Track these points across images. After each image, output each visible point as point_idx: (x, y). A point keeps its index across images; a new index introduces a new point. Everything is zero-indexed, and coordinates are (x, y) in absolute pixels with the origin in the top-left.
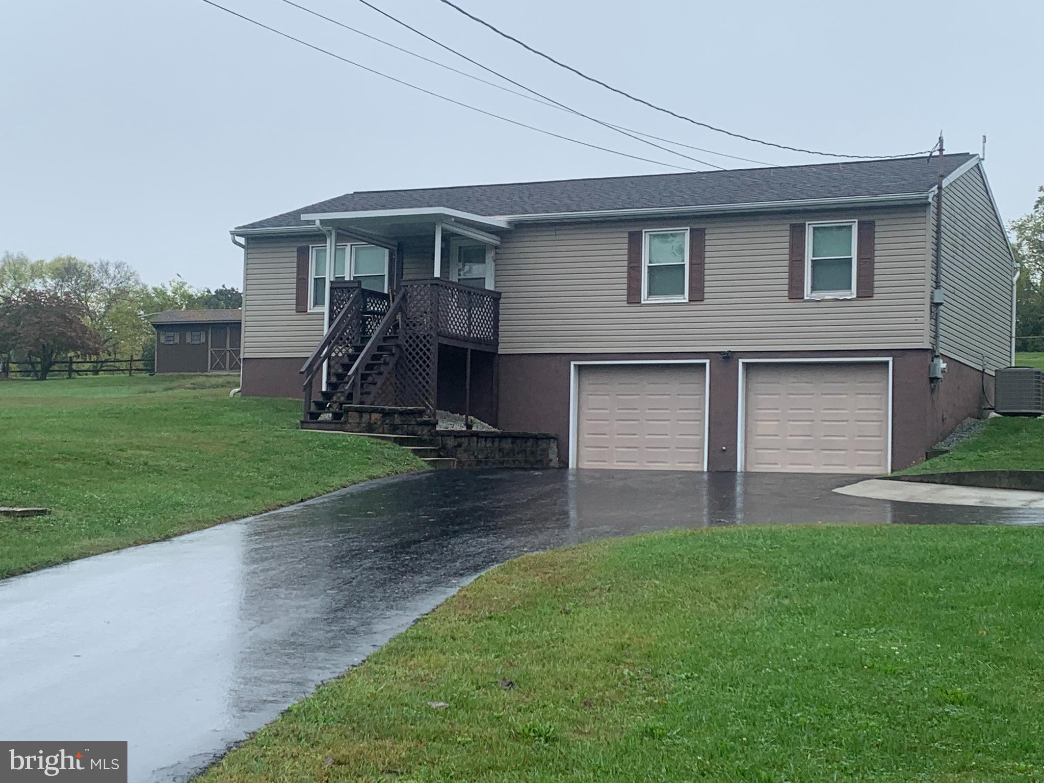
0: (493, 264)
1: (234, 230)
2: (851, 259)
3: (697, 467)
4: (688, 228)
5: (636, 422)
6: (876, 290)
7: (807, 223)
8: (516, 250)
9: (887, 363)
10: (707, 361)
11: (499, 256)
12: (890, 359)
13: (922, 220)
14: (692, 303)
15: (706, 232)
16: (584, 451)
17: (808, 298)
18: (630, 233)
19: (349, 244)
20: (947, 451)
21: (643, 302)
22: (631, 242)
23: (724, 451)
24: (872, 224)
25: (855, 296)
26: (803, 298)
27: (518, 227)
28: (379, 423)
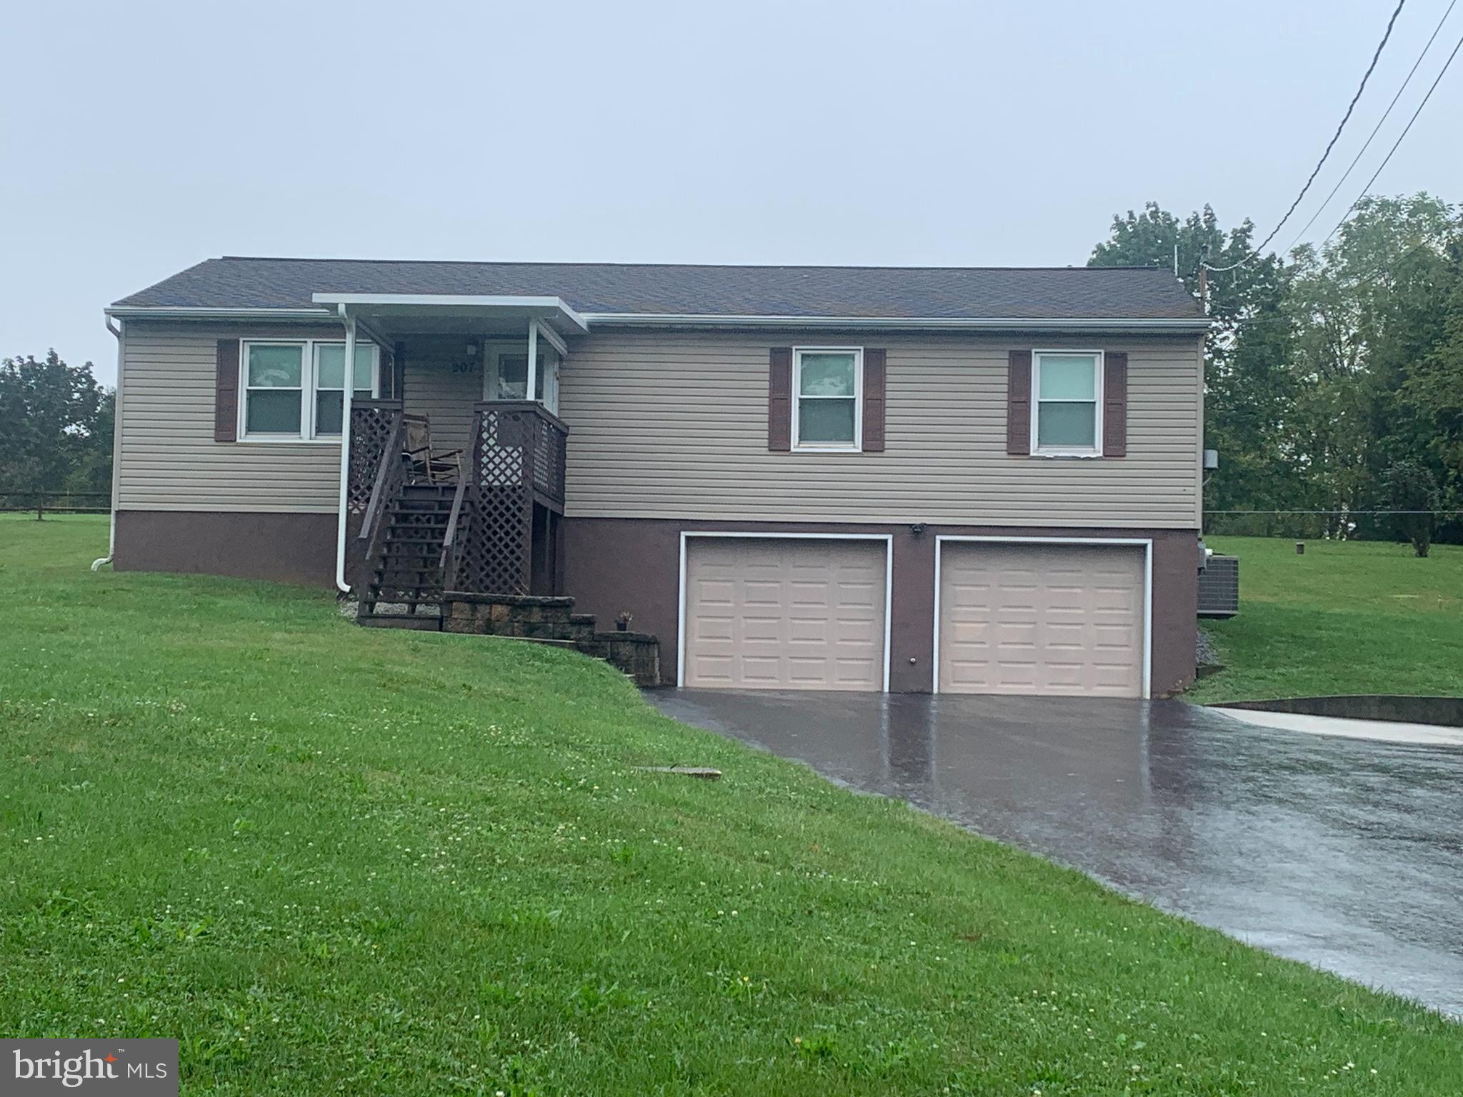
0: (556, 383)
1: (109, 306)
2: (1094, 403)
3: (866, 686)
4: (862, 348)
5: (775, 621)
6: (1129, 448)
7: (1033, 351)
8: (591, 365)
9: (1144, 547)
10: (889, 537)
11: (566, 372)
12: (1149, 542)
13: (1193, 356)
14: (866, 454)
15: (888, 352)
16: (694, 661)
17: (1035, 454)
18: (771, 349)
19: (310, 341)
20: (1222, 668)
21: (793, 450)
22: (773, 363)
23: (913, 663)
24: (1123, 356)
25: (1101, 454)
26: (1028, 454)
27: (597, 329)
28: (506, 619)
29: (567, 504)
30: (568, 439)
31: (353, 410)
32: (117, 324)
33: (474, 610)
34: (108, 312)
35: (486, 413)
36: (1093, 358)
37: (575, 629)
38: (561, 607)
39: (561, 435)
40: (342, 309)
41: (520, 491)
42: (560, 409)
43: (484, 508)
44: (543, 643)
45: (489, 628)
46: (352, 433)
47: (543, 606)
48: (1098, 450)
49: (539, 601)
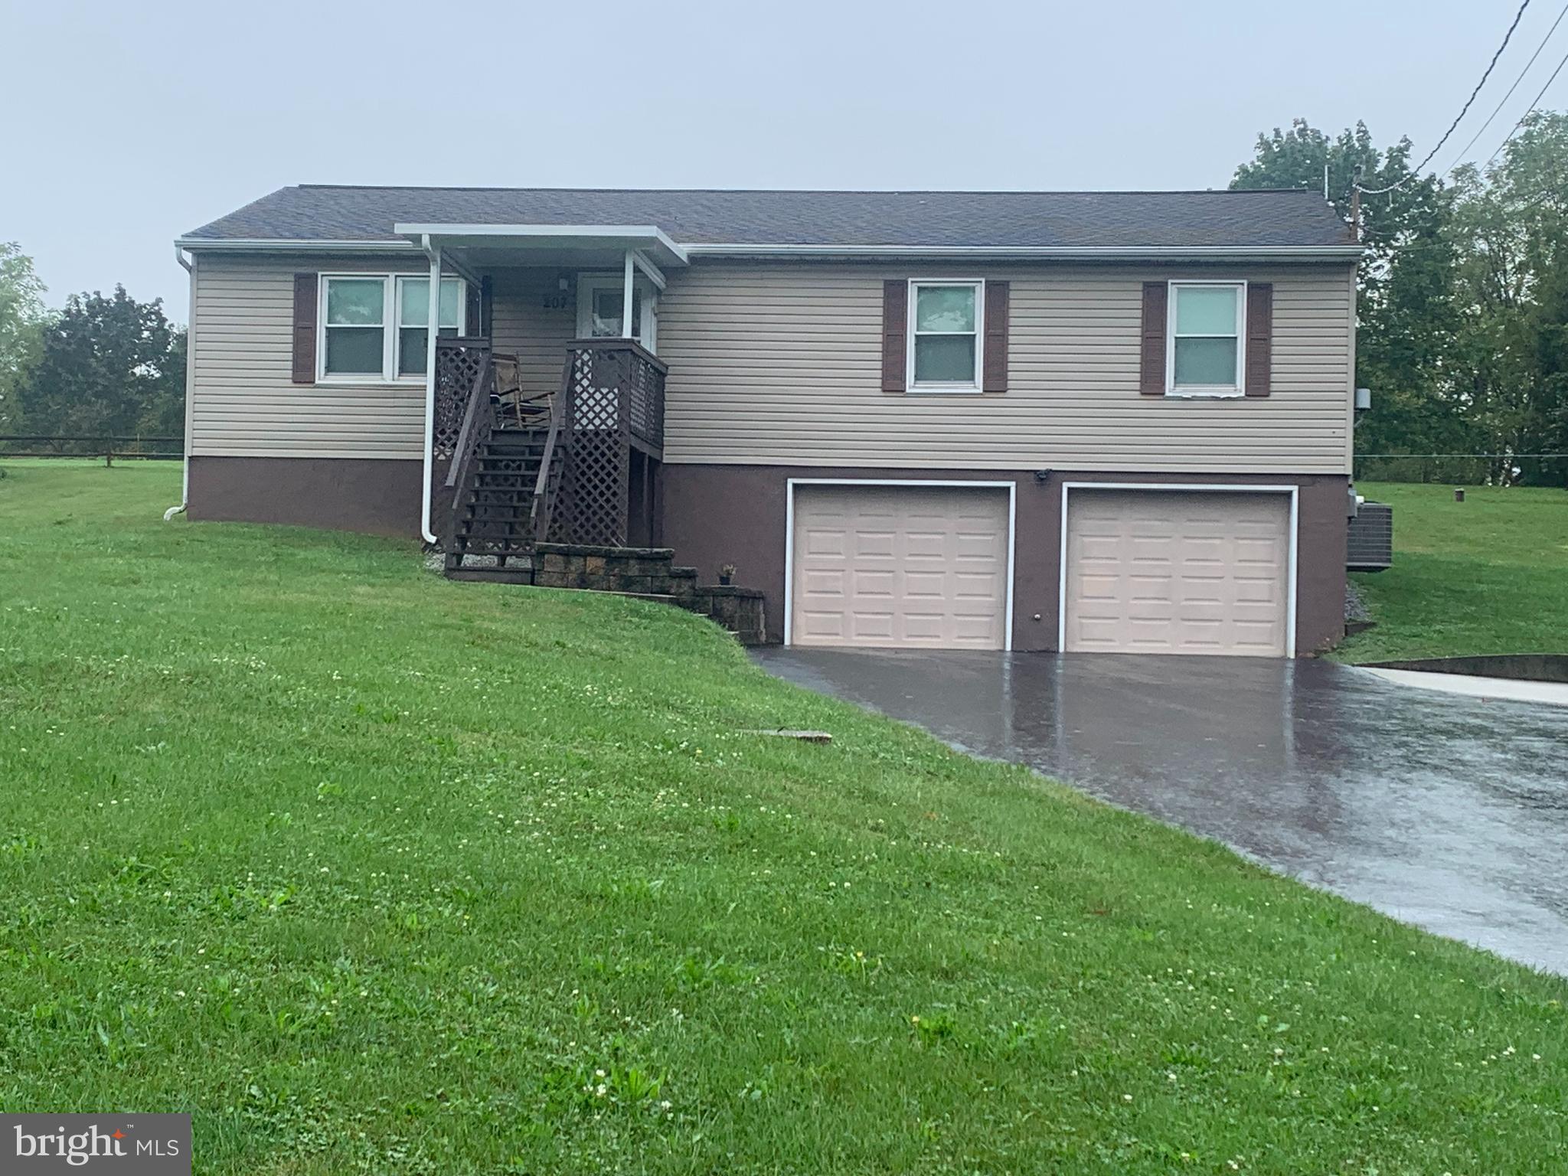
0: (654, 319)
1: (179, 238)
2: (1236, 338)
3: (986, 644)
4: (983, 280)
5: (889, 575)
6: (1274, 386)
7: (1170, 281)
8: (691, 300)
9: (1289, 494)
10: (1012, 485)
11: (663, 308)
12: (1295, 489)
13: (1344, 286)
14: (987, 395)
15: (1012, 286)
16: (801, 618)
17: (1171, 394)
18: (886, 281)
19: (392, 275)
20: (1373, 625)
21: (908, 390)
22: (887, 297)
23: (1037, 619)
24: (1268, 287)
25: (1243, 394)
26: (1163, 394)
27: (698, 261)
28: (601, 572)
29: (666, 450)
30: (668, 379)
31: (438, 348)
32: (188, 257)
33: (568, 563)
34: (178, 244)
35: (579, 352)
36: (1235, 289)
37: (675, 582)
38: (661, 559)
39: (659, 374)
40: (426, 240)
41: (616, 436)
42: (658, 348)
43: (577, 454)
44: (641, 598)
45: (583, 582)
46: (438, 373)
47: (641, 558)
48: (1240, 388)
49: (636, 552)
